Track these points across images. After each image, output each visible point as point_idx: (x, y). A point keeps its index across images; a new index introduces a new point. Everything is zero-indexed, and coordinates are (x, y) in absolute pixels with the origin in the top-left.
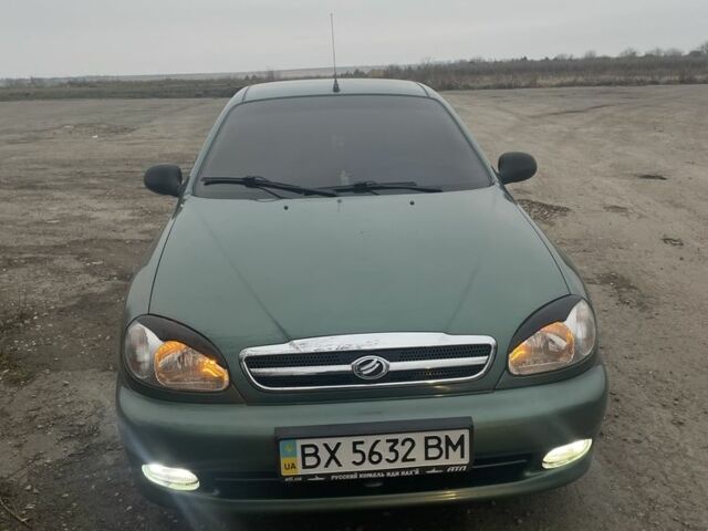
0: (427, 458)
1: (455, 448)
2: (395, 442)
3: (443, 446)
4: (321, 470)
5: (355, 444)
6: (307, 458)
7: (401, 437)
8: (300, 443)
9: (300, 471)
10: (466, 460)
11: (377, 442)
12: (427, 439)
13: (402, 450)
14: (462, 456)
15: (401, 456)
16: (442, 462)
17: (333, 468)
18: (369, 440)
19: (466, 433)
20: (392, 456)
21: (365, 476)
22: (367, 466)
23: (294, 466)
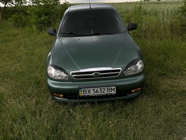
0: (107, 92)
1: (113, 90)
2: (101, 89)
3: (111, 90)
4: (87, 94)
5: (93, 89)
6: (84, 92)
7: (102, 88)
8: (83, 89)
9: (83, 94)
10: (115, 92)
11: (98, 89)
12: (107, 88)
13: (103, 91)
14: (114, 91)
15: (102, 92)
16: (110, 93)
17: (89, 94)
18: (96, 89)
19: (115, 87)
20: (101, 92)
21: (95, 95)
22: (96, 94)
23: (82, 94)
